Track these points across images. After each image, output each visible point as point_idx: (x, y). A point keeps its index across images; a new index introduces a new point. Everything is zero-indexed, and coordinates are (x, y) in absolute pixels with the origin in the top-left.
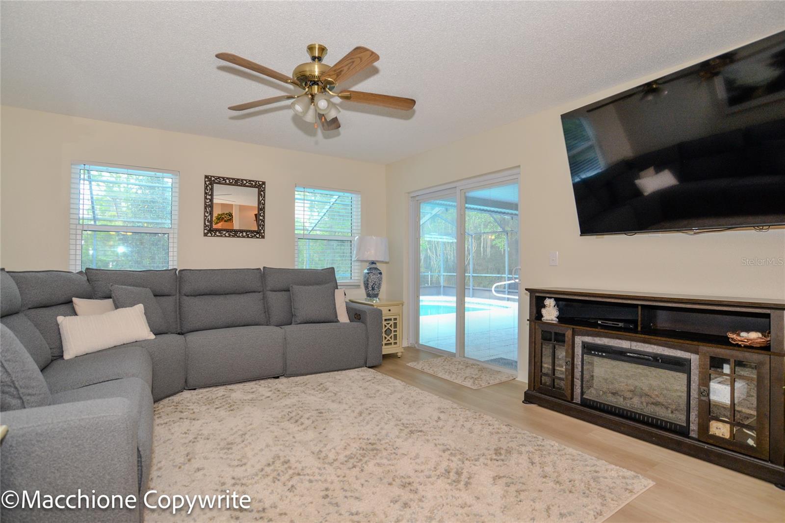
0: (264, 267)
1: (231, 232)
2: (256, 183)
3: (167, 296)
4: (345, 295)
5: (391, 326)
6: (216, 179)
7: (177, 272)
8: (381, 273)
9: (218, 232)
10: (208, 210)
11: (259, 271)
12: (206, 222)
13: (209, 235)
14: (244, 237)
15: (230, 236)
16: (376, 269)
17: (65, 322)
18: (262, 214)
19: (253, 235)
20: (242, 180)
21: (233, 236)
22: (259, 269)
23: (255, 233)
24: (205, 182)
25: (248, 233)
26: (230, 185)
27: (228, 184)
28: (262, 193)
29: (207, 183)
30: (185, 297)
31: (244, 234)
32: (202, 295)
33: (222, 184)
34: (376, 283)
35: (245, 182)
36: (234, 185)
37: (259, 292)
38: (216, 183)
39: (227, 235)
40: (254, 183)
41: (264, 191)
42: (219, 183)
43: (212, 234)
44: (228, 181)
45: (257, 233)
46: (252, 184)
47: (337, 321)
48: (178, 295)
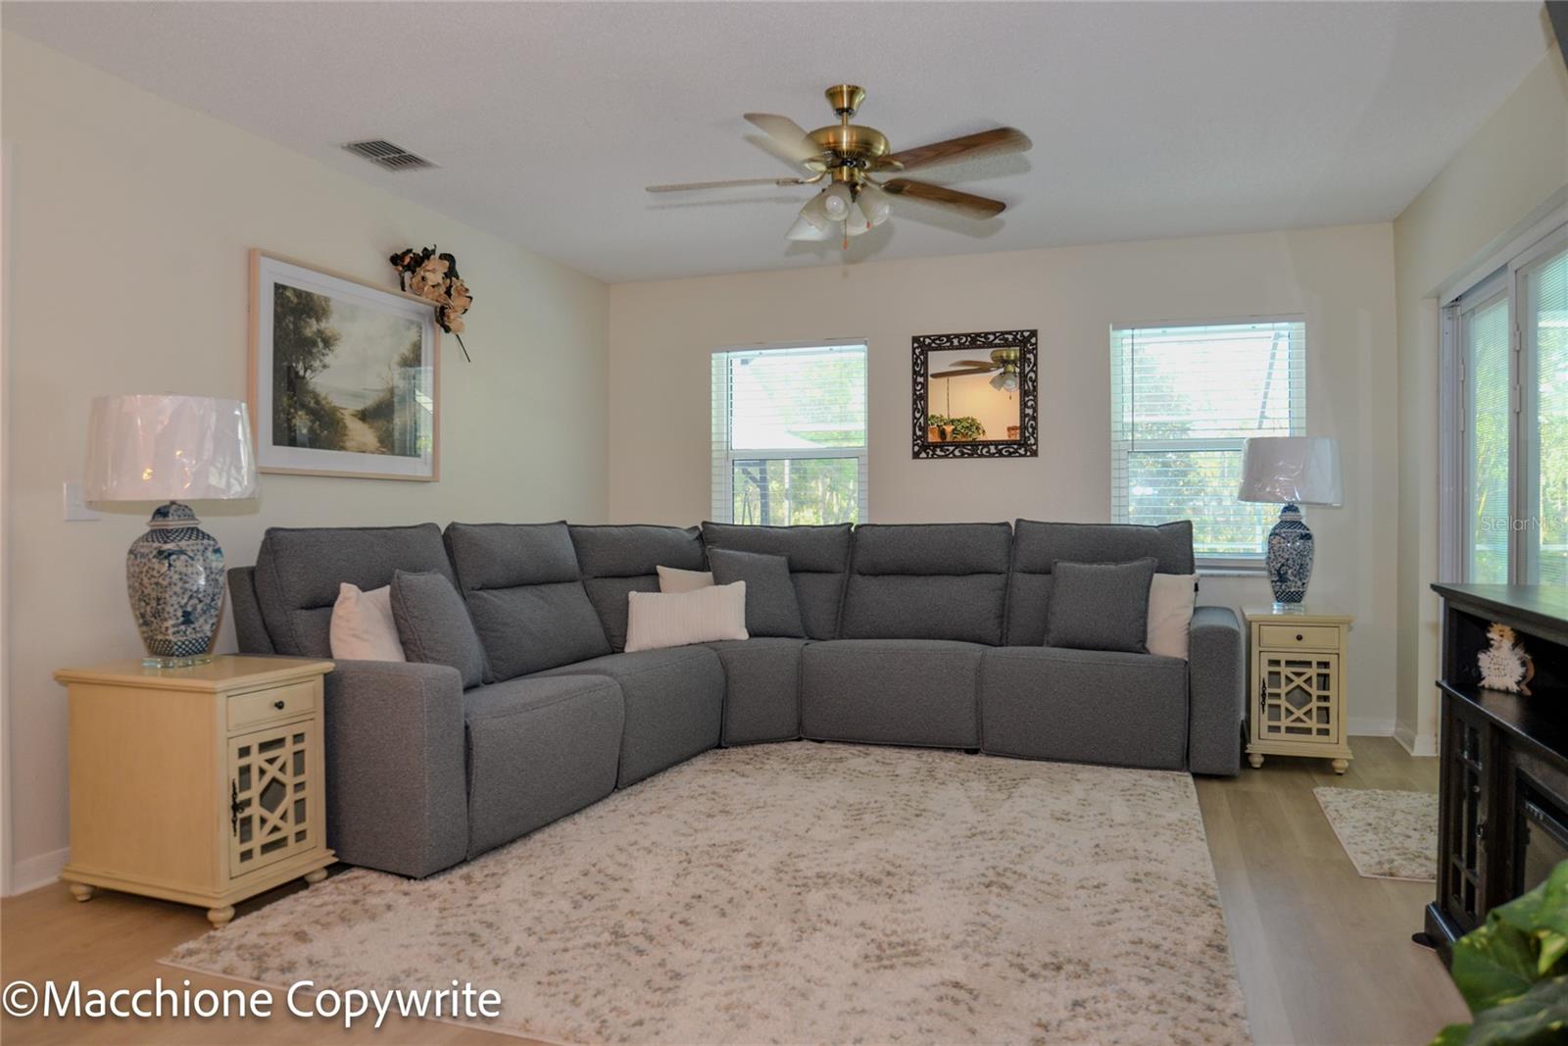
0: (1019, 521)
1: (964, 446)
2: (1015, 336)
3: (827, 572)
4: (1196, 589)
5: (1309, 681)
6: (933, 341)
7: (853, 529)
8: (1307, 537)
9: (938, 450)
10: (919, 406)
11: (1006, 528)
12: (917, 429)
13: (923, 455)
14: (992, 455)
15: (963, 455)
16: (1298, 524)
17: (640, 602)
18: (1030, 404)
19: (1011, 450)
20: (987, 334)
21: (970, 456)
22: (1007, 524)
23: (1016, 447)
24: (914, 349)
25: (1000, 447)
26: (960, 349)
27: (957, 348)
28: (1031, 356)
29: (917, 351)
30: (858, 577)
31: (993, 449)
32: (889, 574)
33: (944, 349)
34: (1290, 562)
35: (992, 337)
36: (968, 348)
37: (1000, 574)
38: (935, 349)
39: (957, 453)
40: (1010, 337)
41: (1034, 350)
42: (940, 348)
43: (928, 454)
44: (956, 342)
45: (1020, 445)
46: (1007, 339)
47: (1144, 650)
48: (847, 572)
